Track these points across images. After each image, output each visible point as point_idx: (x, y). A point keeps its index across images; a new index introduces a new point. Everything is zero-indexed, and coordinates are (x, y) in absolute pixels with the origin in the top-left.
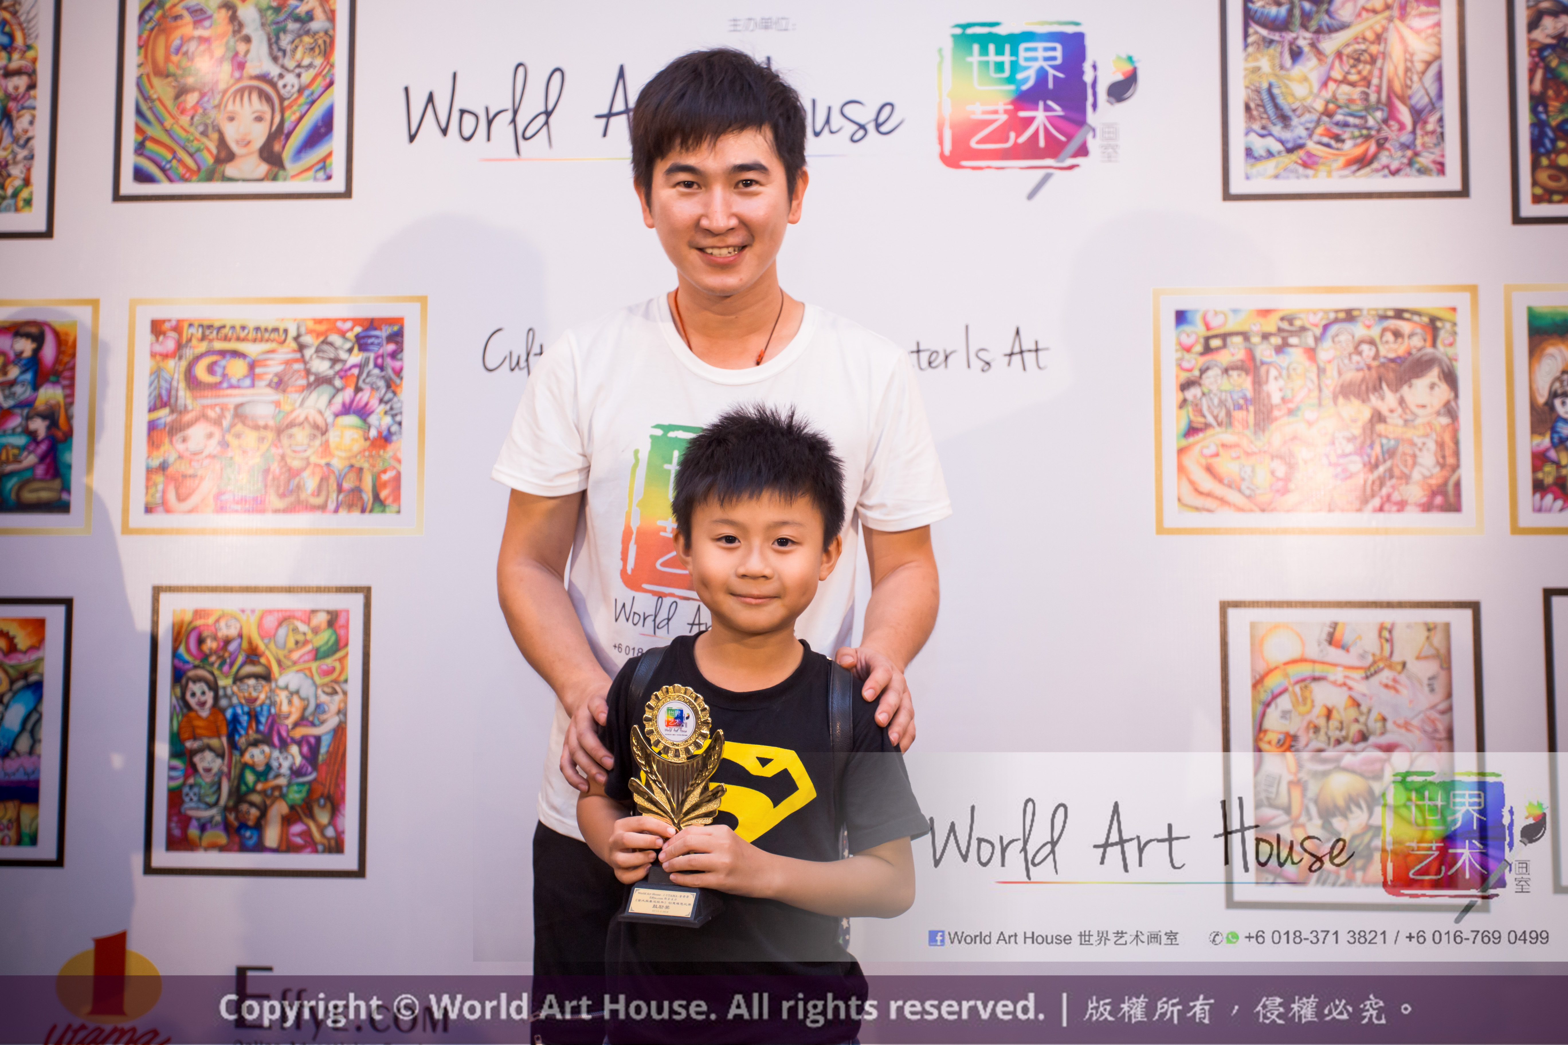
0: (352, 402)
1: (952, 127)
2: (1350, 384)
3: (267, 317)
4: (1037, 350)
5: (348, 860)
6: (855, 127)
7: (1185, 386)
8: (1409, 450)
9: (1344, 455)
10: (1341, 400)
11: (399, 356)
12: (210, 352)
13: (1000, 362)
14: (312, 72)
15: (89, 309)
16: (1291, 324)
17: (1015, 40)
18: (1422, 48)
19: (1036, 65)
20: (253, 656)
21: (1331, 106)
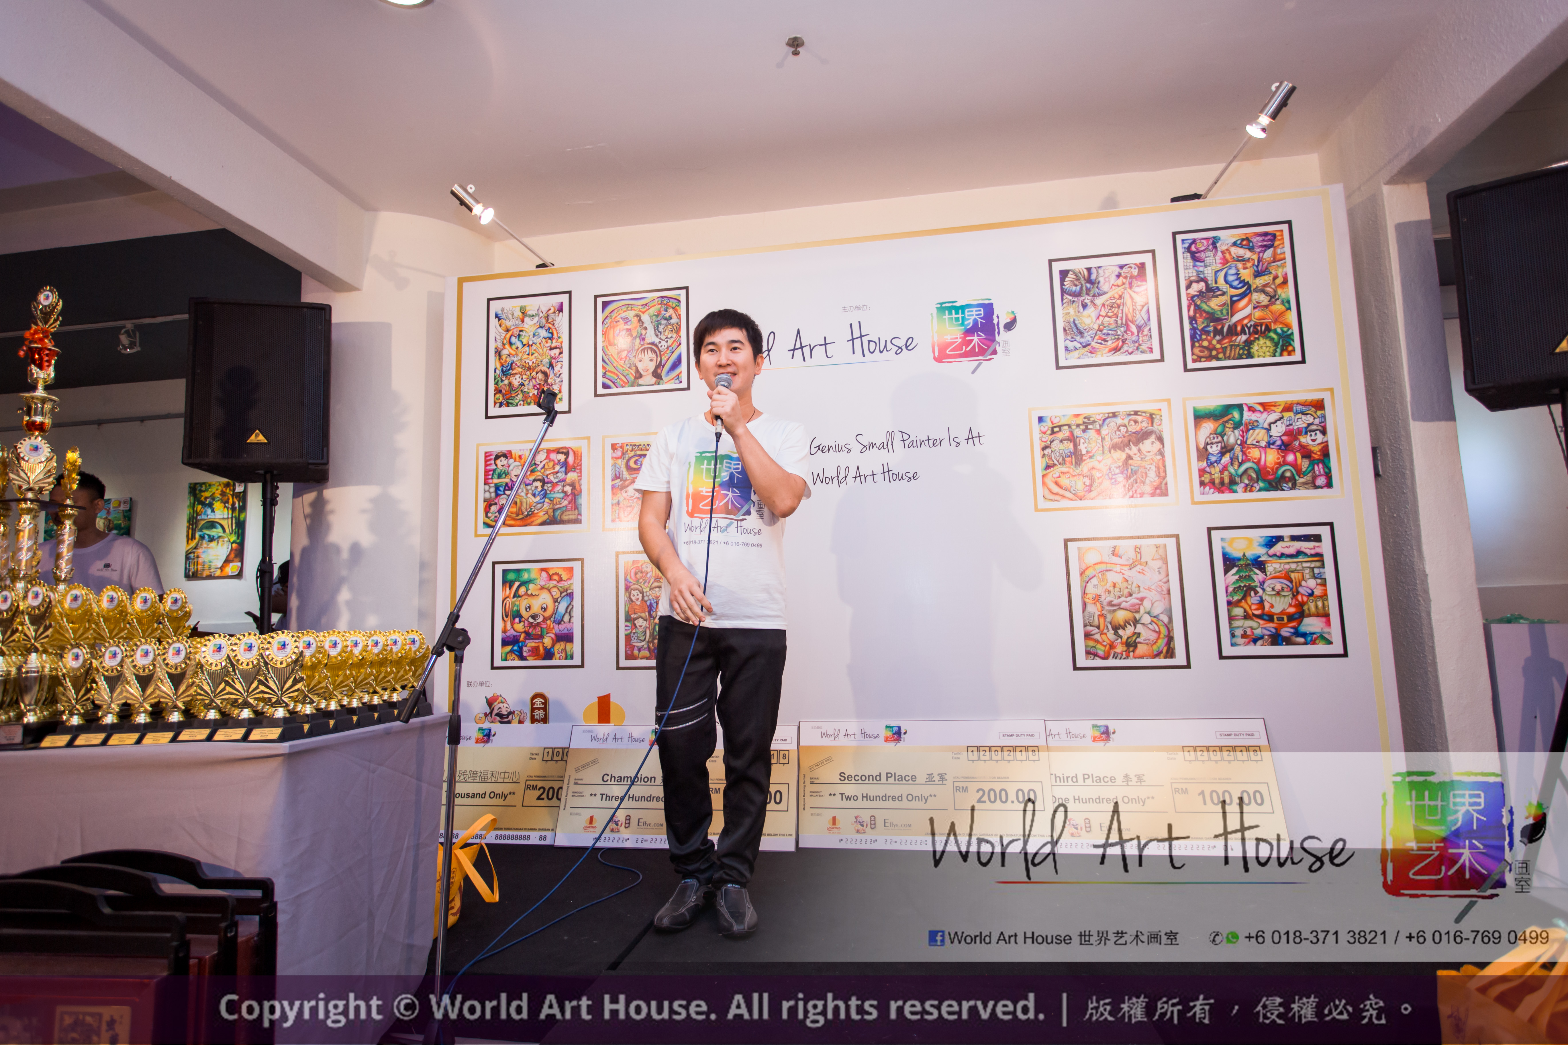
1: (938, 346)
2: (1116, 444)
4: (979, 437)
6: (897, 348)
7: (1044, 449)
8: (1144, 471)
9: (1115, 474)
10: (1112, 451)
12: (636, 455)
13: (963, 443)
14: (672, 340)
15: (586, 441)
16: (1089, 420)
17: (963, 308)
18: (1140, 300)
19: (973, 318)
20: (657, 579)
21: (1101, 327)
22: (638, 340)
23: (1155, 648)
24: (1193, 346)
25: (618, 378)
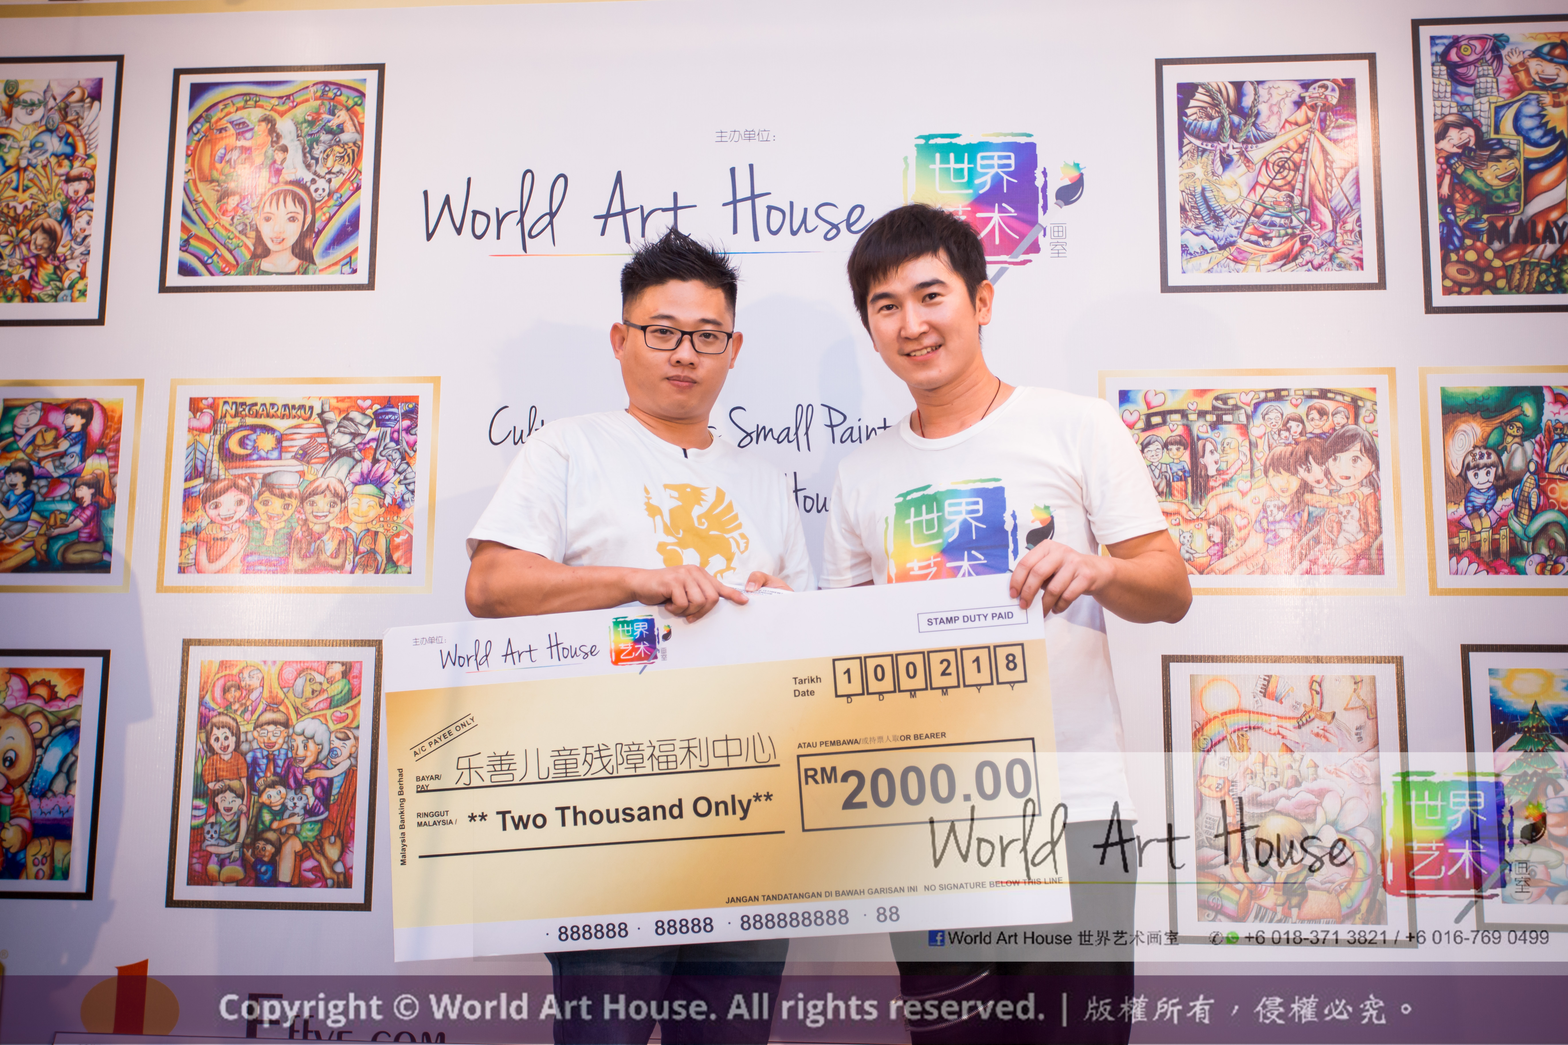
0: (370, 472)
2: (1280, 457)
3: (294, 396)
5: (355, 895)
6: (829, 227)
8: (1335, 518)
9: (1274, 522)
10: (1271, 473)
11: (413, 432)
12: (242, 427)
14: (341, 178)
15: (134, 388)
16: (1225, 403)
17: (973, 150)
18: (1340, 156)
19: (992, 172)
20: (273, 705)
21: (1259, 208)
22: (265, 173)
23: (1344, 899)
24: (1445, 261)
25: (216, 253)
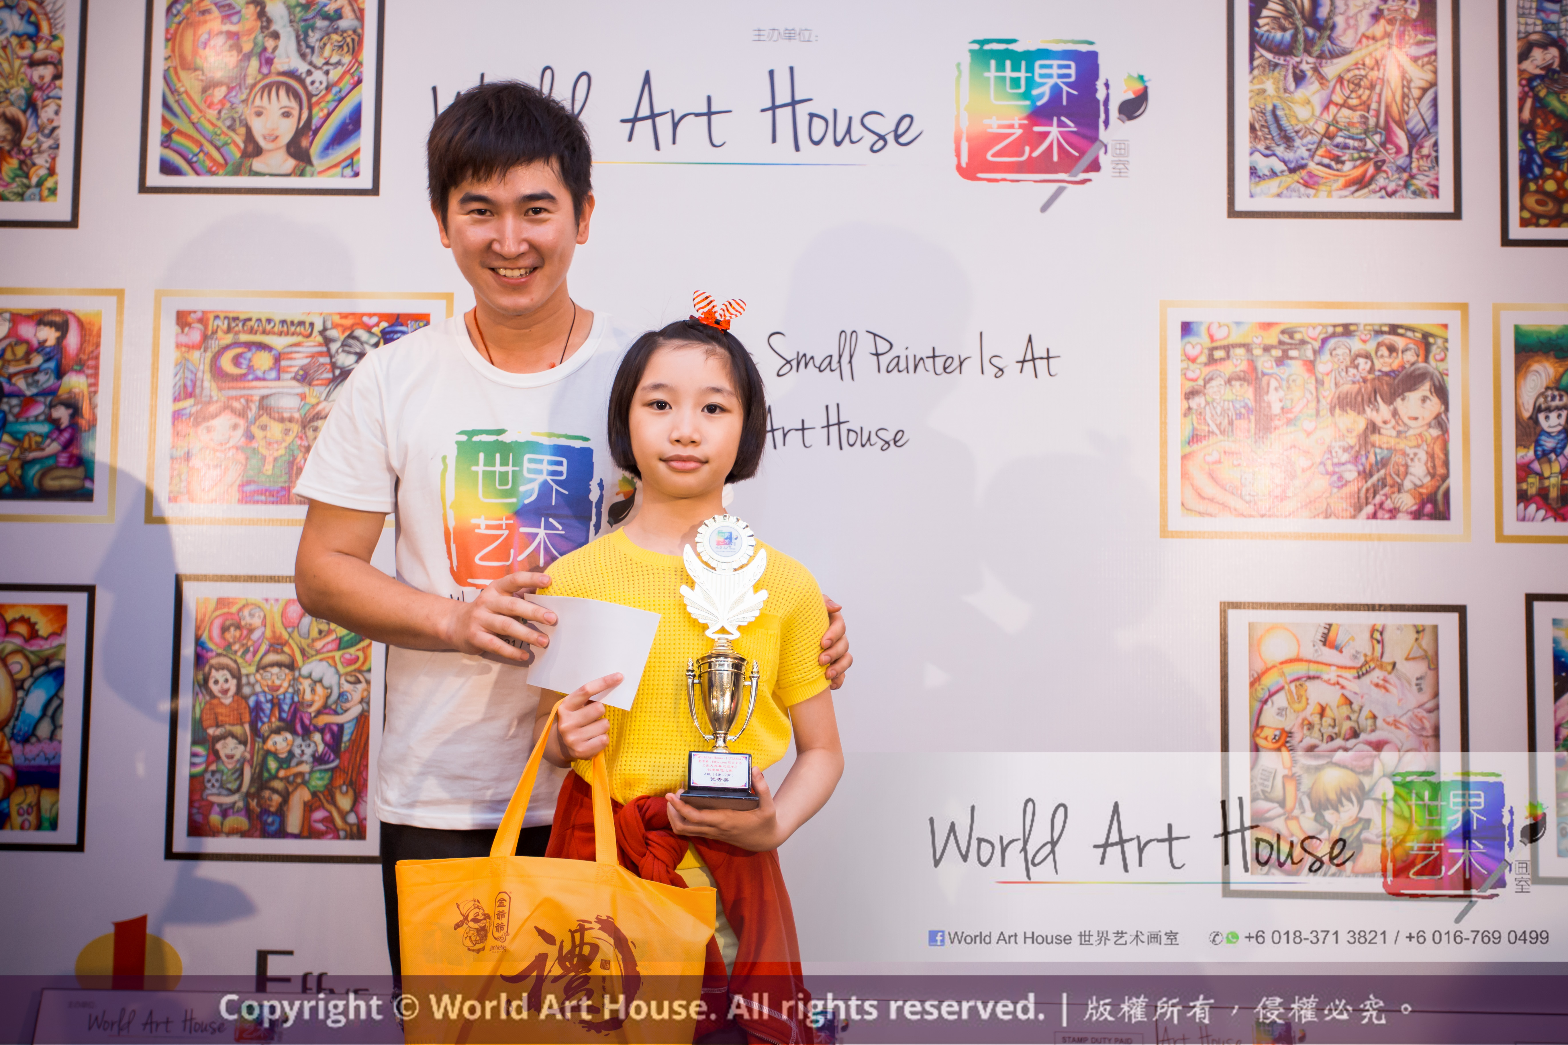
2: (1347, 396)
3: (294, 311)
4: (1048, 358)
5: (370, 846)
6: (876, 138)
7: (1189, 395)
9: (1340, 464)
10: (1337, 411)
12: (236, 344)
13: (1012, 369)
14: (340, 70)
15: (113, 299)
16: (1291, 337)
17: (1031, 57)
18: (1418, 75)
19: (1051, 81)
20: (277, 645)
21: (1332, 128)
25: (201, 150)
